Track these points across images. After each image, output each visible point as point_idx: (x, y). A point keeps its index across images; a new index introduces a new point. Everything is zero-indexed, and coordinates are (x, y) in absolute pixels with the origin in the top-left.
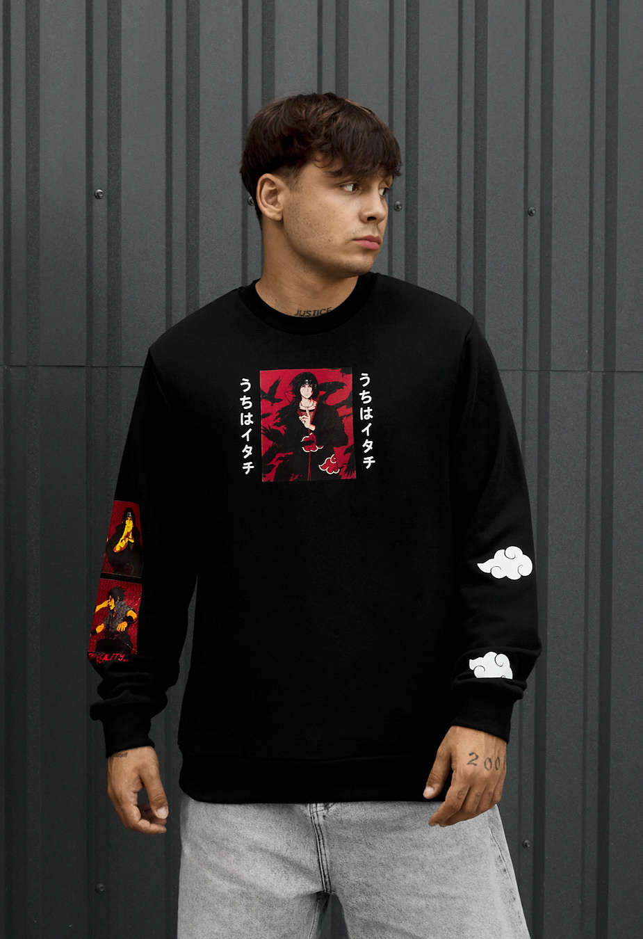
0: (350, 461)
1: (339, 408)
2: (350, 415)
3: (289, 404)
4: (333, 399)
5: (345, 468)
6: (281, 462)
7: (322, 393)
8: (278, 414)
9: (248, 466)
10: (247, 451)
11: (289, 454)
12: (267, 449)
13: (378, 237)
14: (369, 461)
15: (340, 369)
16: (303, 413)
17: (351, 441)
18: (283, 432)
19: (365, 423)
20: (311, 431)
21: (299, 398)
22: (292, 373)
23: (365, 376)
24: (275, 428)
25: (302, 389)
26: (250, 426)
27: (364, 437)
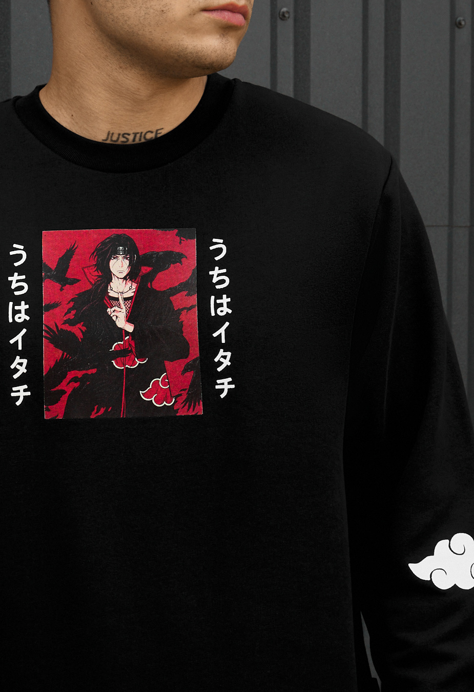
0: (192, 385)
1: (174, 294)
2: (192, 307)
3: (89, 287)
4: (163, 281)
5: (184, 397)
6: (76, 385)
7: (145, 270)
8: (72, 304)
9: (21, 393)
10: (18, 367)
11: (89, 372)
12: (52, 363)
13: (244, 7)
14: (225, 385)
15: (176, 231)
16: (114, 303)
17: (195, 352)
18: (80, 335)
19: (219, 321)
20: (127, 333)
21: (108, 276)
22: (95, 236)
23: (218, 243)
24: (66, 327)
25: (112, 262)
26: (25, 324)
27: (216, 345)
